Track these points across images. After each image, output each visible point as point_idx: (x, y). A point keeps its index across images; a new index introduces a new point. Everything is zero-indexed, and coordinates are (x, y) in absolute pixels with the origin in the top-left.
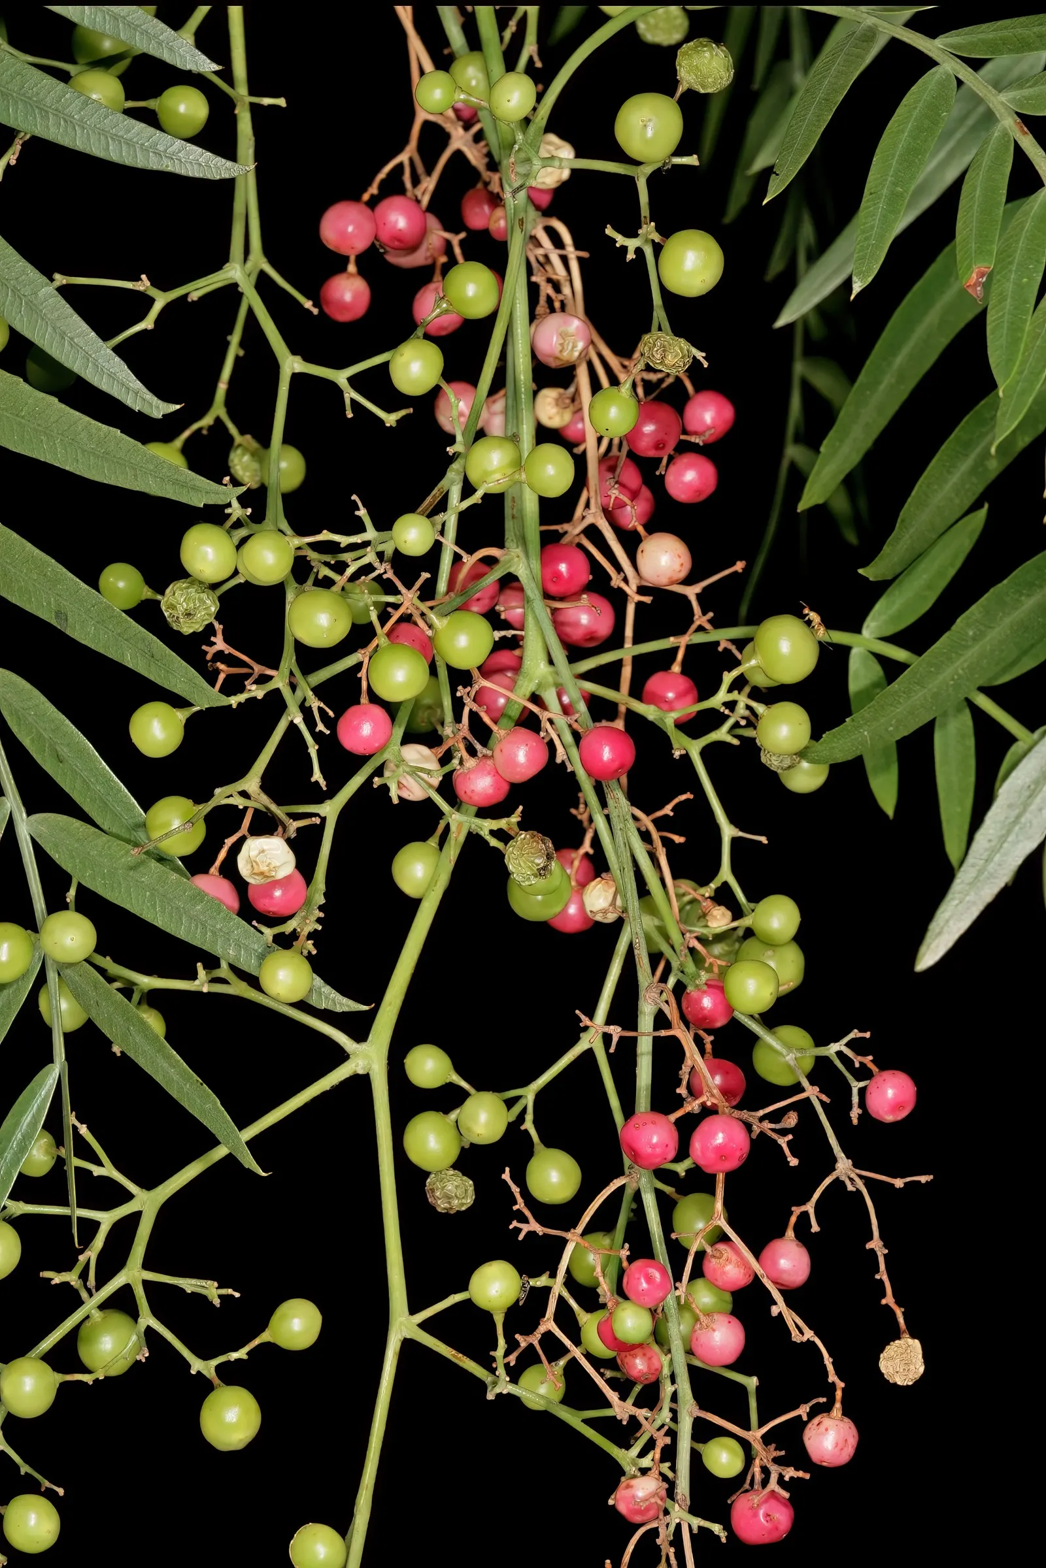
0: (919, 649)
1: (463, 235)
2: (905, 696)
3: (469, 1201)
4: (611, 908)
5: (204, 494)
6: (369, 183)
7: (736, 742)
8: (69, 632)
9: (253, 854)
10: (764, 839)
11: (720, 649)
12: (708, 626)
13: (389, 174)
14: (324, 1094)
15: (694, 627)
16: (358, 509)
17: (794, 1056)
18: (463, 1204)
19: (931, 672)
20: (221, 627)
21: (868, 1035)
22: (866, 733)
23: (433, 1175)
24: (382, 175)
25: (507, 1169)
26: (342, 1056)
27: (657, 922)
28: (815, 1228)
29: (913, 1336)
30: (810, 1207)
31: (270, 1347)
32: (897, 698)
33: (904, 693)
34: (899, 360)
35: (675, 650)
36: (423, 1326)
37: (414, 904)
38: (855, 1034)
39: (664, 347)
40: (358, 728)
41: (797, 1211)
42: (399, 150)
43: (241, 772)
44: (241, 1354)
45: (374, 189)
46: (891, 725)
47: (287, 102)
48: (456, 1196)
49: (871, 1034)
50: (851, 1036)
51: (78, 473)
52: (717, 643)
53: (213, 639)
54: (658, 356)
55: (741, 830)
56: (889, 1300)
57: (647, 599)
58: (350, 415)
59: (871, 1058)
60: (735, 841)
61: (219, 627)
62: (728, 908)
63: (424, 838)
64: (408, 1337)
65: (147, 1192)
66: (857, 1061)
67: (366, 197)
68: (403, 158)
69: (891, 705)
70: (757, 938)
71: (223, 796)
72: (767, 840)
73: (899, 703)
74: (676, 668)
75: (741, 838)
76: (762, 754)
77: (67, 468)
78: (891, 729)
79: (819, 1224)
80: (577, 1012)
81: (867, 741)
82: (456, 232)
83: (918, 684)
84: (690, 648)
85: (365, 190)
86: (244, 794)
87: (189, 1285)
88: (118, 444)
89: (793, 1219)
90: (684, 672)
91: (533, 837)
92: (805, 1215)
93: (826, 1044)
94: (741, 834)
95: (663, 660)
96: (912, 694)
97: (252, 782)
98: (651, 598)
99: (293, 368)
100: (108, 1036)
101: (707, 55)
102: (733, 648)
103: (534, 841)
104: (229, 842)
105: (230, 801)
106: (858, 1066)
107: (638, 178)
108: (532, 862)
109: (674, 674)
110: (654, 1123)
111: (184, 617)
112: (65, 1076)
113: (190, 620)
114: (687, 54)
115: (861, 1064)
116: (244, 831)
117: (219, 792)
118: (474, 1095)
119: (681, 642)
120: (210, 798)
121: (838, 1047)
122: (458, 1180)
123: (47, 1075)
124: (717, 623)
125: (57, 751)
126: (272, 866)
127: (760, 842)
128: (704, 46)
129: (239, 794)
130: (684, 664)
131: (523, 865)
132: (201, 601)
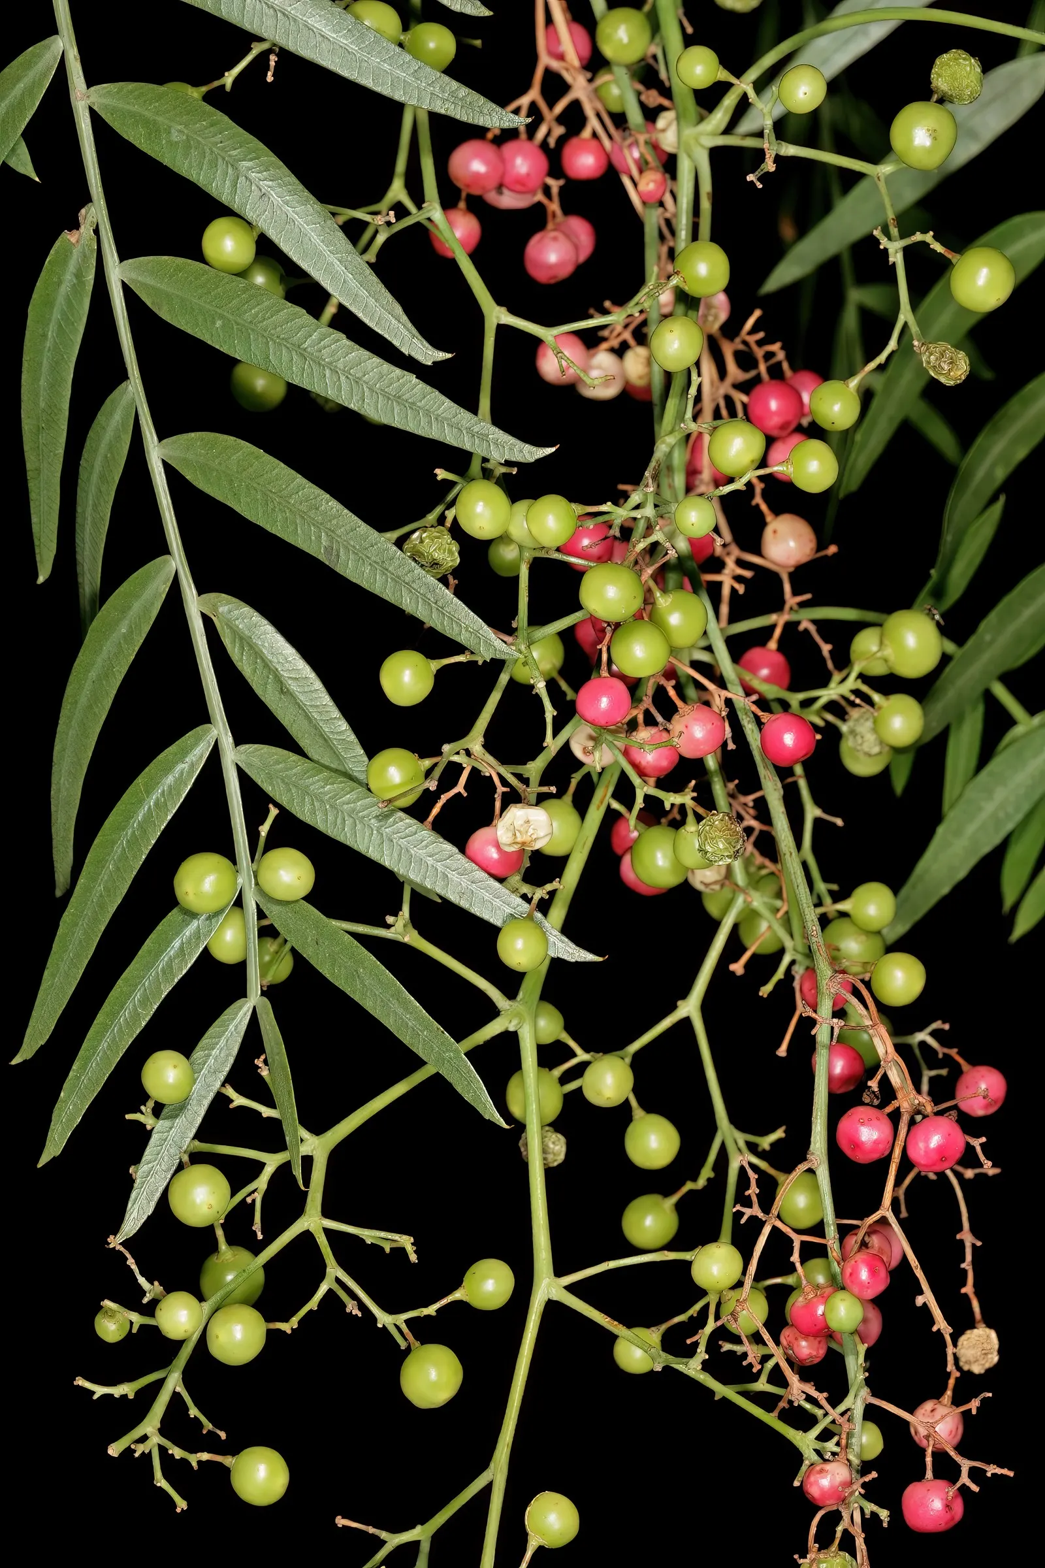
3: (562, 1157)
4: (727, 882)
8: (339, 569)
9: (517, 823)
10: (839, 822)
11: (802, 627)
12: (795, 607)
15: (787, 607)
20: (456, 582)
21: (948, 1027)
26: (492, 1012)
29: (989, 1325)
31: (461, 1305)
35: (772, 628)
36: (571, 1288)
38: (937, 1025)
40: (597, 700)
43: (462, 731)
44: (431, 1310)
49: (950, 1026)
50: (934, 1026)
52: (798, 623)
55: (823, 812)
56: (968, 1289)
59: (956, 1050)
60: (817, 821)
61: (453, 582)
64: (555, 1299)
65: (319, 1136)
66: (941, 1050)
67: (490, 136)
68: (524, 101)
70: (854, 924)
71: (450, 752)
72: (842, 822)
74: (773, 645)
84: (786, 626)
86: (468, 753)
87: (369, 1235)
90: (780, 649)
94: (823, 815)
95: (762, 636)
97: (475, 741)
98: (752, 574)
99: (499, 318)
100: (327, 976)
101: (968, 69)
102: (812, 629)
103: (732, 824)
104: (444, 798)
105: (456, 758)
106: (940, 1056)
107: (878, 178)
108: (730, 843)
109: (770, 651)
110: (878, 1119)
111: (431, 566)
112: (267, 1013)
113: (434, 569)
114: (948, 65)
115: (944, 1054)
116: (460, 788)
117: (446, 748)
118: (582, 1056)
119: (778, 620)
120: (439, 753)
121: (923, 1036)
122: (554, 1136)
123: (240, 1008)
124: (802, 605)
125: (281, 682)
126: (534, 837)
127: (834, 824)
128: (964, 59)
129: (464, 752)
130: (781, 642)
131: (721, 846)
132: (450, 552)
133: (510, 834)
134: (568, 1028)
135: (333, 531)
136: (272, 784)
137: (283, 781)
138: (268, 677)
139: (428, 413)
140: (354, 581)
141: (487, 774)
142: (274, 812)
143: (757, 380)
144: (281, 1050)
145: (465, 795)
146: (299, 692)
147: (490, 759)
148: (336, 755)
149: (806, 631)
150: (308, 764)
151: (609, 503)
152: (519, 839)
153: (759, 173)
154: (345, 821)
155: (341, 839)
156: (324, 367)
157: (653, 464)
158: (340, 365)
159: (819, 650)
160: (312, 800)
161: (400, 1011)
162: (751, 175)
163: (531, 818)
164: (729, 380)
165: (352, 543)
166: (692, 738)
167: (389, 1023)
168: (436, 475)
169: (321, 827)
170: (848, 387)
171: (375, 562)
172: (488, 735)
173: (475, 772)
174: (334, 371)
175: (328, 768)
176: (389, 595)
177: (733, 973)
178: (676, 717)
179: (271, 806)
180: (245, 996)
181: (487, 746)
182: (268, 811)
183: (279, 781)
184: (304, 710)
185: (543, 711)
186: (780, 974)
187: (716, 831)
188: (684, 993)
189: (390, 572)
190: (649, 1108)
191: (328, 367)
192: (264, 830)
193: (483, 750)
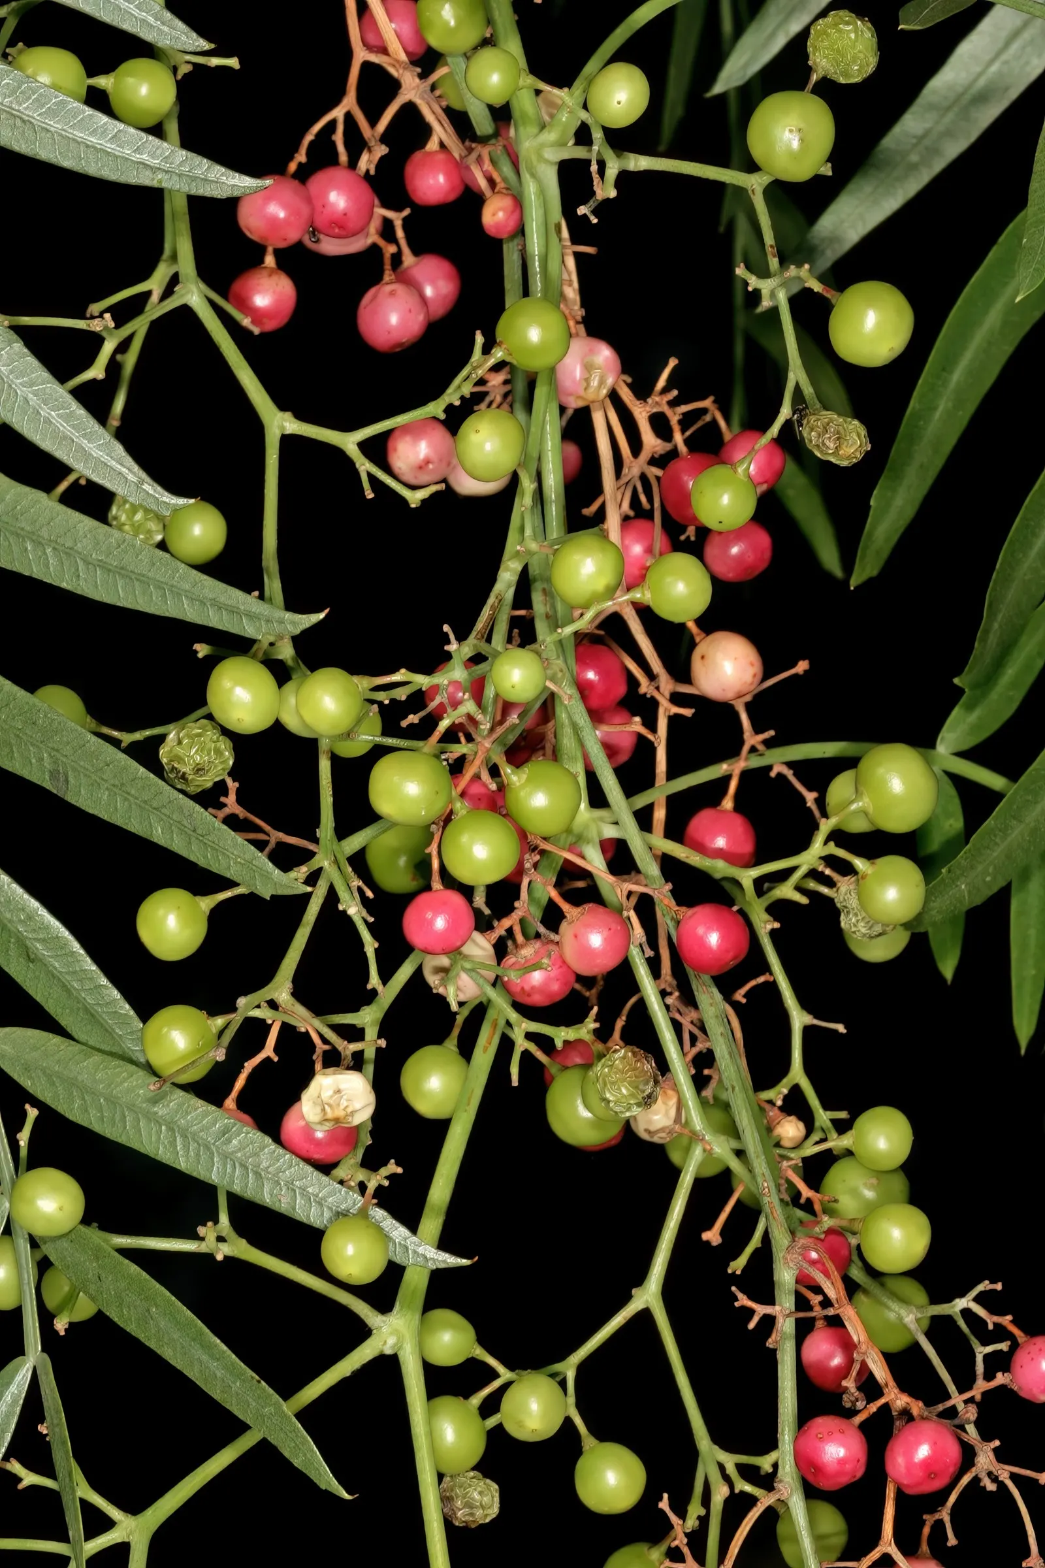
0: (1013, 773)
1: (407, 212)
2: (1001, 834)
3: (494, 1511)
4: (677, 1127)
5: (263, 623)
6: (296, 149)
7: (804, 900)
8: (71, 798)
9: (326, 1094)
10: (841, 1028)
11: (773, 774)
12: (761, 747)
13: (318, 135)
14: (344, 1383)
15: (746, 748)
16: (449, 642)
17: (914, 1317)
18: (486, 1516)
19: (1028, 801)
20: (237, 785)
21: (999, 1286)
22: (963, 887)
23: (448, 1479)
24: (309, 137)
25: (666, 1496)
26: (363, 1332)
27: (735, 1144)
28: (952, 1541)
30: (945, 1515)
32: (993, 838)
33: (1000, 831)
34: (956, 376)
35: (727, 779)
37: (441, 1127)
38: (983, 1285)
39: (838, 434)
40: (430, 921)
41: (929, 1519)
42: (336, 102)
43: (265, 977)
45: (301, 157)
46: (989, 875)
47: (240, 63)
48: (481, 1505)
49: (1003, 1285)
50: (981, 1288)
51: (79, 592)
52: (770, 768)
53: (223, 799)
54: (832, 445)
55: (816, 1017)
57: (688, 712)
58: (370, 495)
59: (1009, 1317)
60: (808, 1030)
61: (232, 785)
62: (800, 1118)
63: (439, 1040)
65: (133, 1517)
66: (991, 1320)
67: (293, 167)
68: (338, 113)
69: (988, 848)
71: (248, 1006)
72: (845, 1028)
73: (996, 844)
74: (728, 803)
75: (813, 1027)
76: (842, 917)
77: (64, 585)
78: (988, 879)
79: (956, 1536)
80: (733, 1288)
81: (964, 896)
82: (399, 209)
83: (1014, 818)
84: (745, 775)
85: (291, 158)
86: (273, 1005)
88: (138, 555)
89: (926, 1531)
90: (738, 808)
91: (634, 1054)
92: (939, 1524)
93: (949, 1299)
94: (816, 1022)
95: (712, 793)
96: (1010, 831)
97: (281, 988)
98: (693, 711)
99: (283, 428)
100: (116, 1319)
101: (853, 36)
102: (789, 773)
103: (638, 1061)
104: (249, 1066)
105: (256, 1013)
106: (991, 1327)
107: (753, 191)
108: (636, 1088)
109: (725, 811)
110: (842, 1432)
111: (195, 774)
112: (47, 1374)
113: (201, 776)
114: (825, 33)
115: (995, 1324)
116: (268, 1051)
117: (242, 1002)
118: (505, 1374)
119: (733, 768)
120: (234, 1009)
121: (961, 1303)
122: (482, 1484)
123: (16, 1371)
124: (769, 744)
125: (27, 947)
126: (349, 1110)
127: (836, 1031)
128: (848, 23)
129: (266, 1005)
130: (737, 797)
131: (624, 1091)
132: (218, 752)
133: (318, 1109)
134: (482, 1340)
135: (57, 751)
136: (30, 1078)
137: (44, 1073)
138: (9, 942)
139: (160, 586)
140: (91, 811)
141: (303, 1030)
142: (32, 1113)
143: (673, 454)
144: (61, 1419)
145: (276, 1059)
146: (52, 957)
147: (301, 1010)
148: (108, 1032)
149: (780, 775)
150: (75, 1047)
151: (403, 671)
152: (330, 1115)
153: (592, 204)
154: (125, 1117)
155: (122, 1140)
156: (24, 538)
157: (491, 600)
158: (44, 532)
159: (803, 799)
160: (82, 1094)
161: (205, 1358)
162: (582, 207)
163: (342, 1087)
164: (645, 455)
165: (82, 763)
166: (586, 951)
167: (192, 1374)
168: (196, 652)
169: (97, 1128)
170: (735, 472)
171: (114, 785)
172: (296, 980)
173: (287, 1029)
174: (38, 544)
175: (99, 1050)
176: (135, 826)
177: (708, 1243)
178: (564, 926)
179: (27, 1106)
180: (23, 1354)
181: (295, 994)
182: (24, 1114)
183: (40, 1074)
184: (59, 979)
185: (362, 945)
186: (755, 1242)
187: (617, 1073)
188: (640, 1278)
189: (132, 796)
190: (602, 1435)
191: (28, 537)
192: (24, 1138)
193: (292, 1000)
